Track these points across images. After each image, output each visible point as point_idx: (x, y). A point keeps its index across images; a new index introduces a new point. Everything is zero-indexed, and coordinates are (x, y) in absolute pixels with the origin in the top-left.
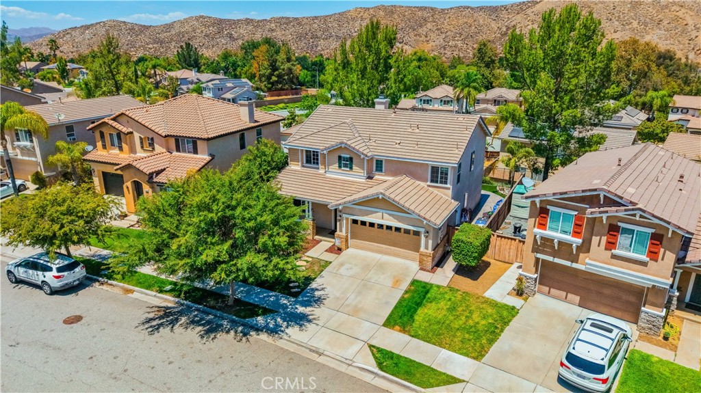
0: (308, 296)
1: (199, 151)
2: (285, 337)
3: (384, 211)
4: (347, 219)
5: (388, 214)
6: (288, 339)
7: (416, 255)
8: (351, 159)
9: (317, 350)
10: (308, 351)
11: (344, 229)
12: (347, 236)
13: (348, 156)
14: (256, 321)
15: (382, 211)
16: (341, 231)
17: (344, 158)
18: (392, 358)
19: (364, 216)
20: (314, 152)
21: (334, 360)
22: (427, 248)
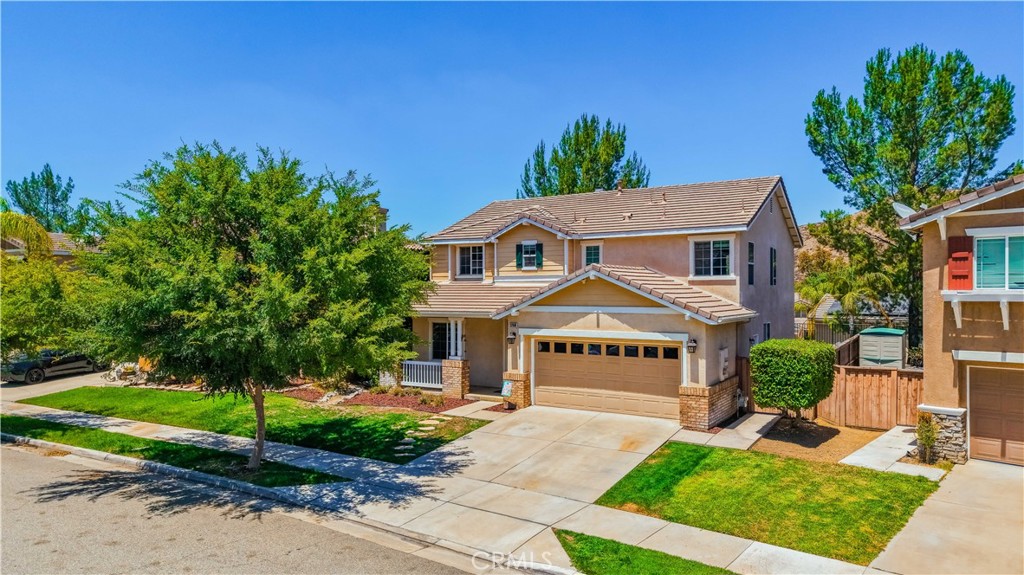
0: (429, 463)
2: (352, 516)
3: (600, 310)
4: (528, 338)
5: (608, 314)
6: (359, 519)
7: (673, 404)
8: (539, 247)
9: (421, 538)
10: (398, 539)
11: (521, 363)
12: (527, 376)
13: (534, 242)
14: (296, 491)
15: (595, 310)
16: (515, 366)
17: (526, 247)
18: (616, 552)
19: (559, 327)
20: (474, 248)
21: (461, 556)
22: (695, 379)
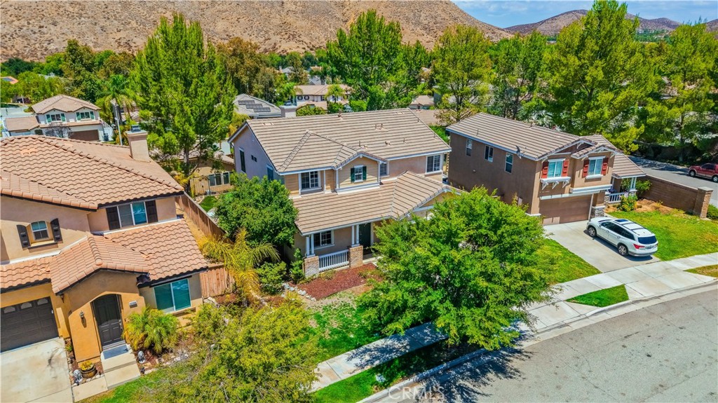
1: (159, 215)
8: (365, 169)
13: (362, 166)
17: (357, 169)
20: (312, 173)
